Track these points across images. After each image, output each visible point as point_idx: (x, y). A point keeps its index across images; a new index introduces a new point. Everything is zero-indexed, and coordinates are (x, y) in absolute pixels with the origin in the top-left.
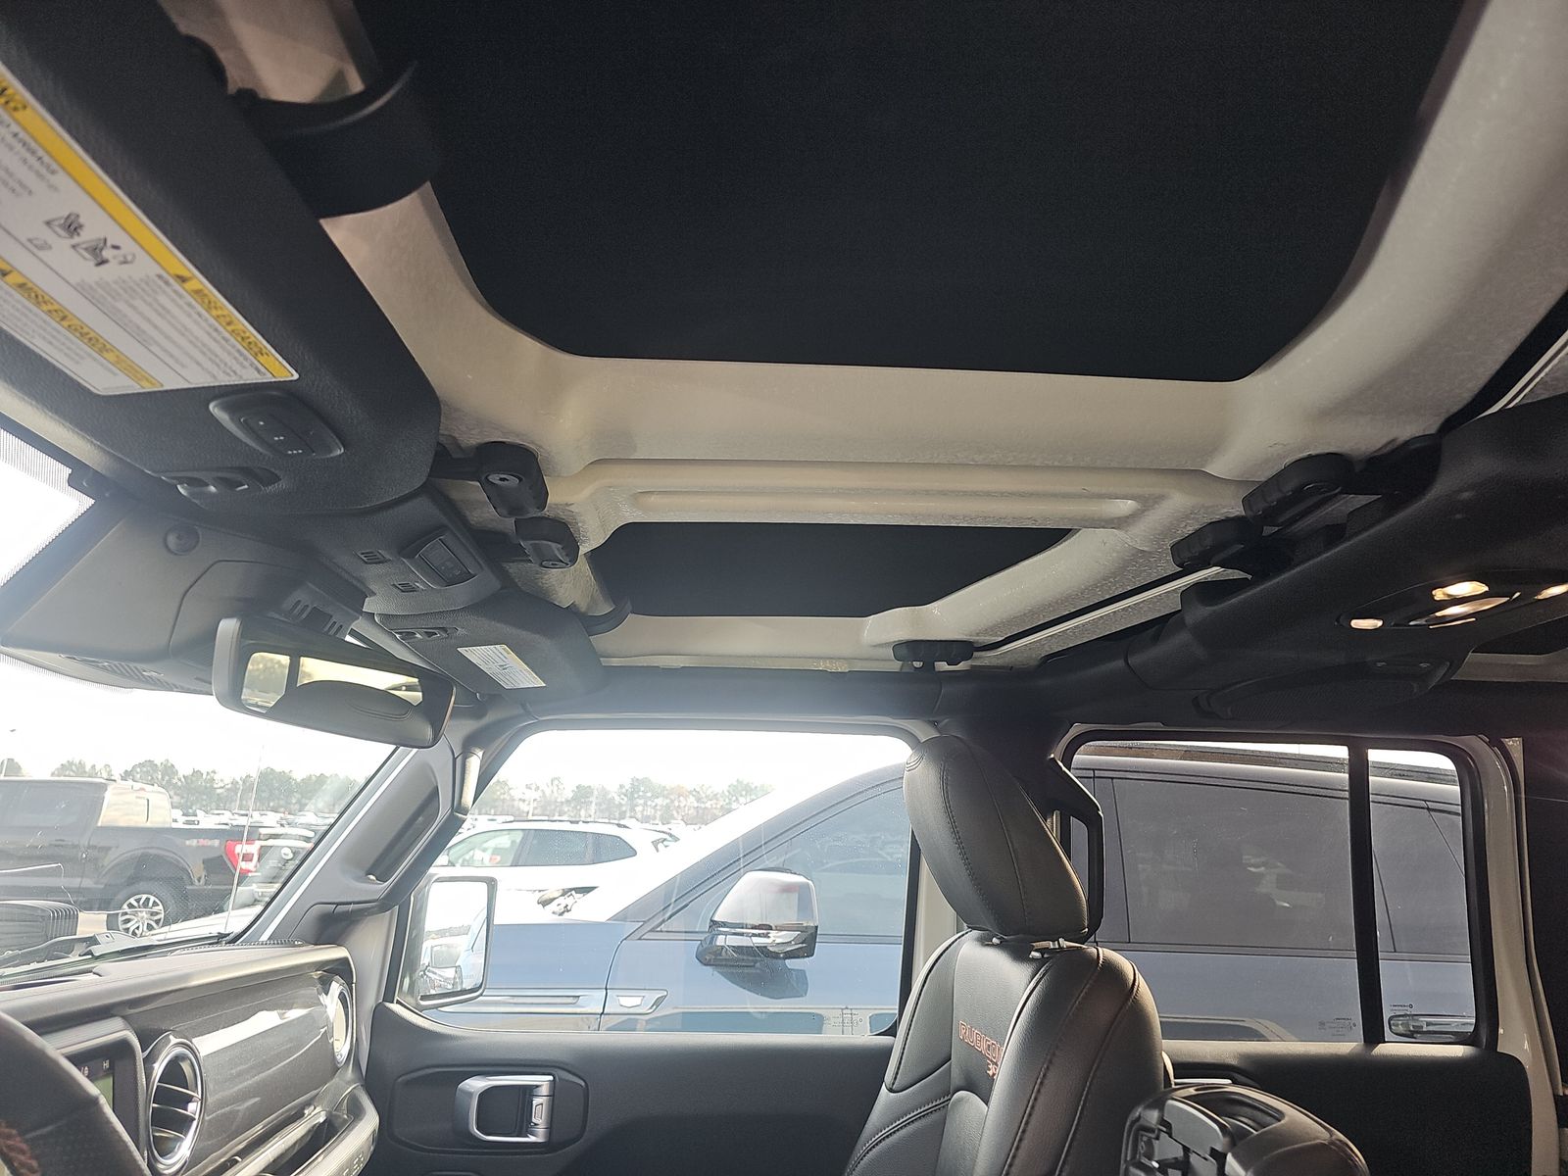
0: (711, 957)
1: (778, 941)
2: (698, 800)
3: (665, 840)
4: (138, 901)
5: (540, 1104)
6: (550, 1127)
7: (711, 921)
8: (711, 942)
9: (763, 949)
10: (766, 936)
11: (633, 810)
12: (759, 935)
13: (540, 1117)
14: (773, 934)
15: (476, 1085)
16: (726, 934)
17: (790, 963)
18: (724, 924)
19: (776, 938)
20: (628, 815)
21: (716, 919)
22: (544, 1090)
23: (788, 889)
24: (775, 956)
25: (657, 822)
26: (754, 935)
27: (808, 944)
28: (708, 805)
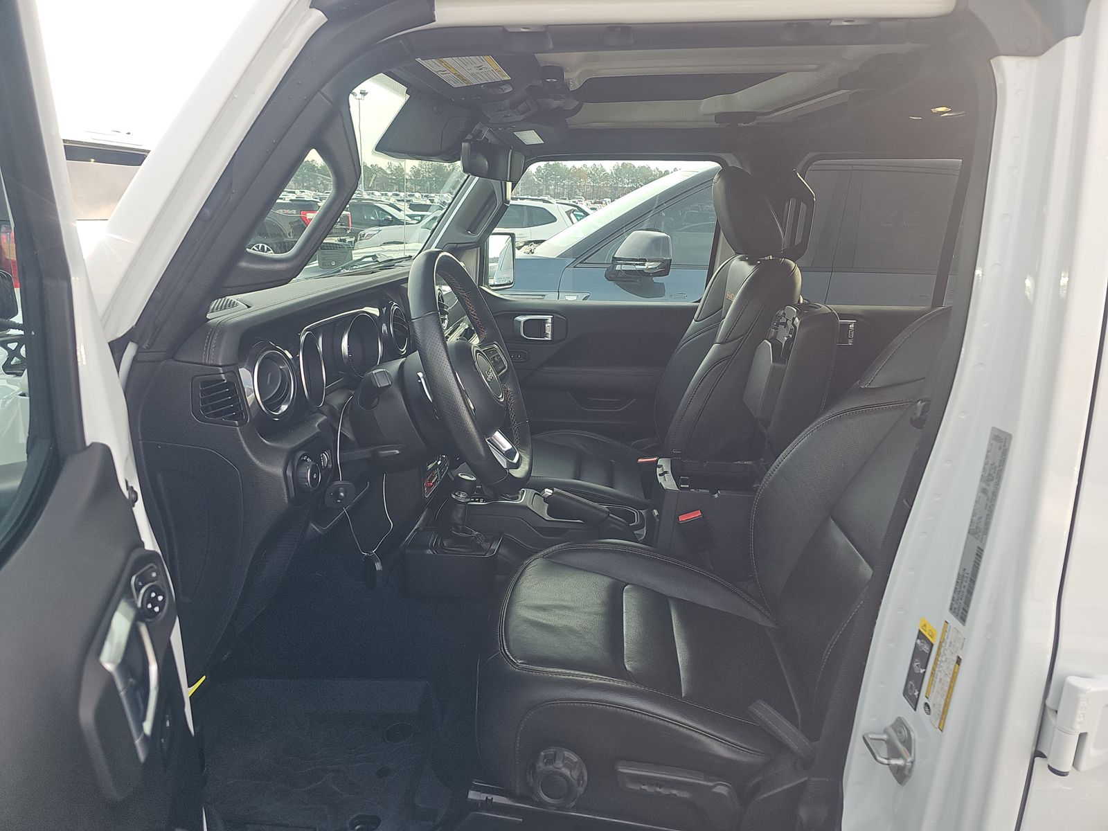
0: (613, 276)
1: (650, 267)
2: (594, 181)
3: (575, 210)
4: (258, 247)
5: (548, 326)
6: (552, 335)
7: (613, 257)
8: (613, 268)
9: (641, 271)
10: (644, 265)
11: (547, 188)
12: (639, 265)
13: (548, 330)
14: (647, 264)
15: (522, 319)
16: (621, 264)
17: (656, 279)
18: (620, 259)
19: (649, 265)
20: (544, 192)
21: (615, 256)
22: (550, 321)
23: (656, 240)
24: (648, 275)
25: (565, 197)
26: (637, 264)
27: (665, 268)
28: (601, 184)
